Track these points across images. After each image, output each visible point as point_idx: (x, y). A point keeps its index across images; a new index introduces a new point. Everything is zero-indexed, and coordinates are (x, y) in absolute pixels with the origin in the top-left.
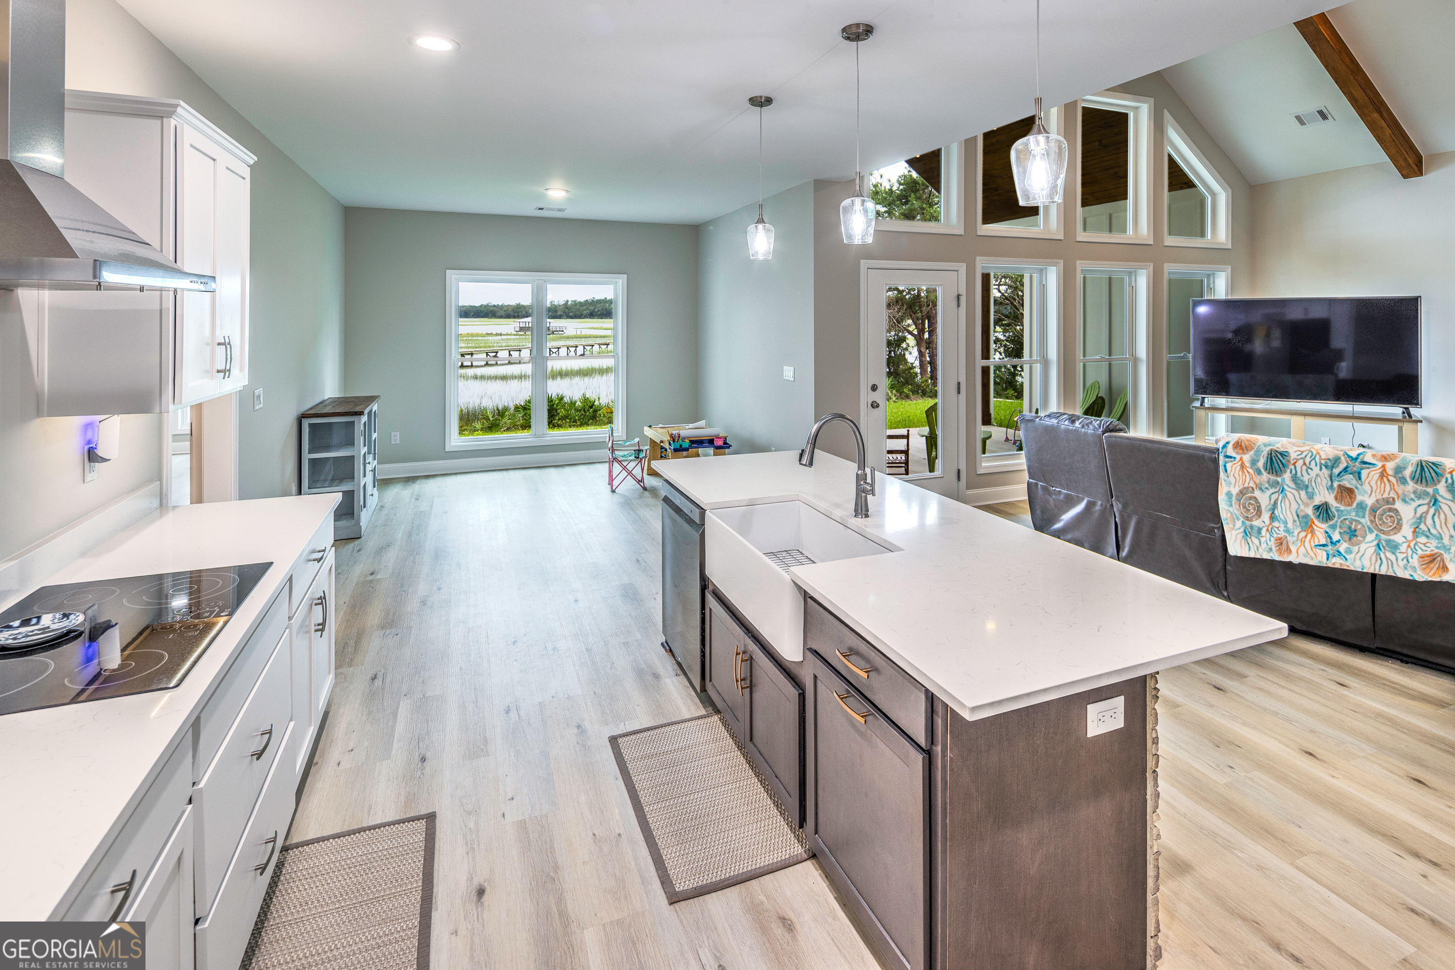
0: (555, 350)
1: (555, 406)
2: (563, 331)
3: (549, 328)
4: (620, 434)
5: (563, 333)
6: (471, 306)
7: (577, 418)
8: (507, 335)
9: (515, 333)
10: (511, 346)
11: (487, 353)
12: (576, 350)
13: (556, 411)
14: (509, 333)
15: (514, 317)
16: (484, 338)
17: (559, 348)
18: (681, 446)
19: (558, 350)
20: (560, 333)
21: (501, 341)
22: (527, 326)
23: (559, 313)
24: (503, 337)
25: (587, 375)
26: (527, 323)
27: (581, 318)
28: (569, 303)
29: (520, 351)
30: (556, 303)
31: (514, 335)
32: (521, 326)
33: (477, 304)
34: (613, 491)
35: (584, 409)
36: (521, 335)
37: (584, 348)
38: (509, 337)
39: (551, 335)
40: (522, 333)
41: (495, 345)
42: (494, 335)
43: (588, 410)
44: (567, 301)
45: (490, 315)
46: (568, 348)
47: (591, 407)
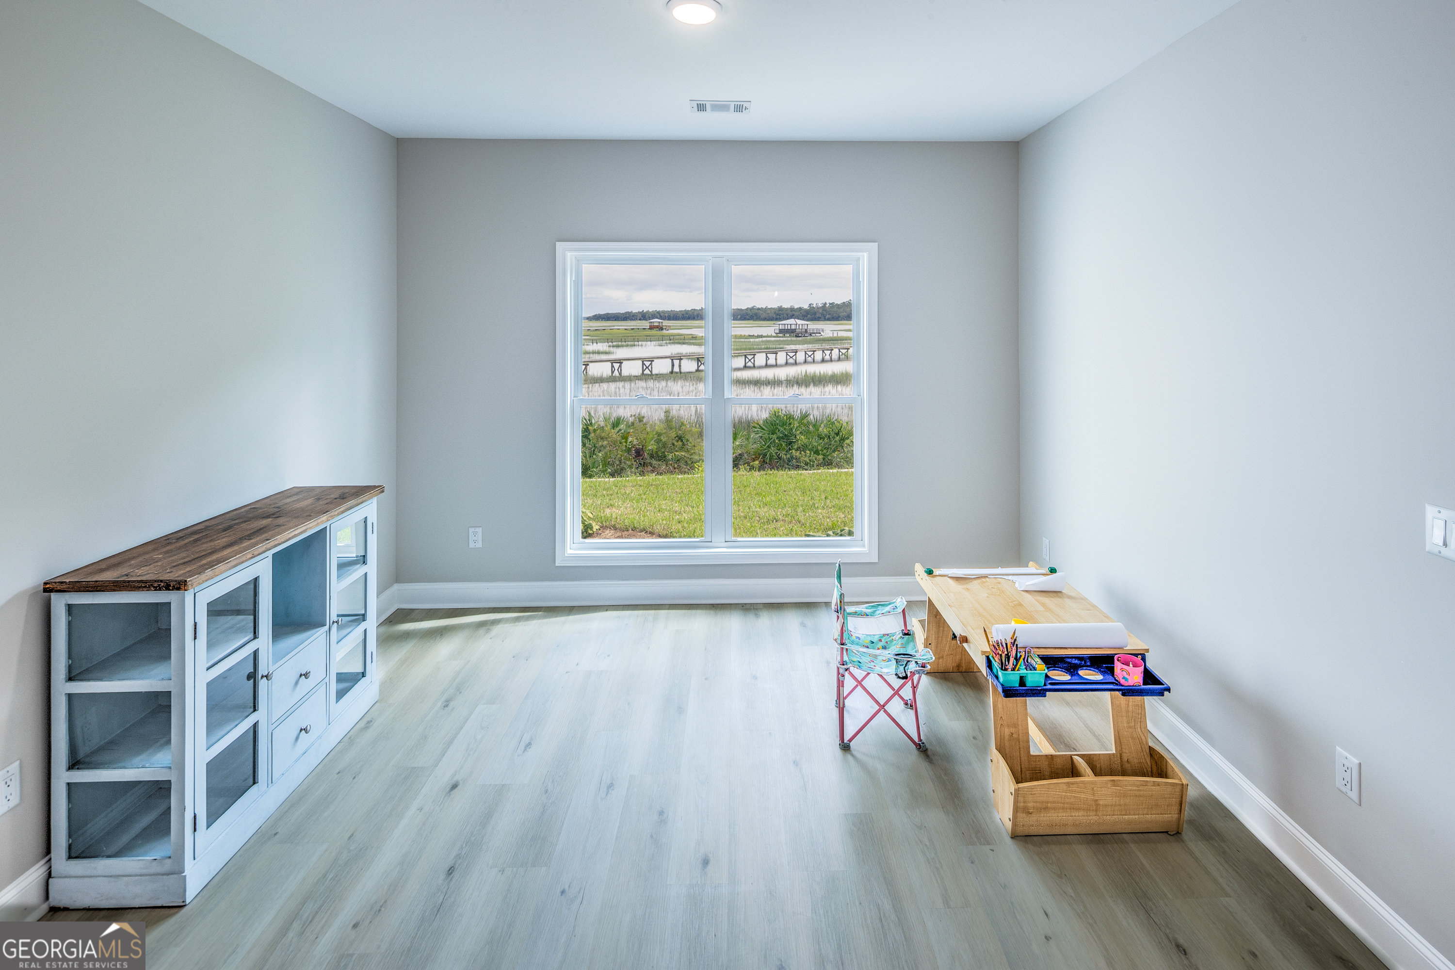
0: (810, 353)
1: (794, 431)
2: (820, 333)
3: (806, 330)
4: (866, 549)
5: (820, 335)
6: (739, 309)
7: (819, 448)
8: (768, 336)
9: (775, 335)
10: (769, 349)
11: (745, 355)
12: (831, 353)
13: (796, 437)
14: (770, 334)
15: (777, 319)
16: (746, 340)
17: (814, 351)
18: (1022, 681)
19: (813, 353)
20: (817, 335)
21: (761, 344)
22: (786, 328)
23: (818, 315)
24: (764, 339)
25: (840, 382)
26: (786, 326)
27: (839, 321)
28: (827, 306)
29: (776, 353)
30: (814, 306)
31: (774, 337)
32: (781, 328)
33: (744, 308)
34: (845, 747)
35: (829, 437)
36: (780, 337)
37: (839, 351)
38: (768, 339)
39: (809, 337)
40: (781, 335)
41: (755, 347)
42: (755, 336)
43: (834, 438)
44: (826, 303)
45: (755, 317)
46: (823, 351)
47: (837, 434)
